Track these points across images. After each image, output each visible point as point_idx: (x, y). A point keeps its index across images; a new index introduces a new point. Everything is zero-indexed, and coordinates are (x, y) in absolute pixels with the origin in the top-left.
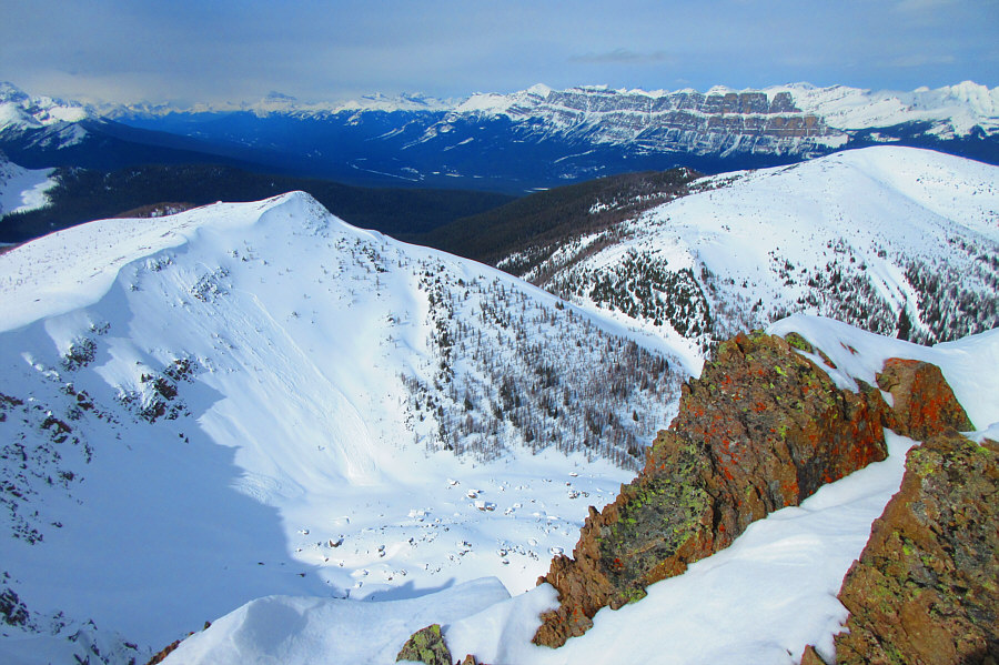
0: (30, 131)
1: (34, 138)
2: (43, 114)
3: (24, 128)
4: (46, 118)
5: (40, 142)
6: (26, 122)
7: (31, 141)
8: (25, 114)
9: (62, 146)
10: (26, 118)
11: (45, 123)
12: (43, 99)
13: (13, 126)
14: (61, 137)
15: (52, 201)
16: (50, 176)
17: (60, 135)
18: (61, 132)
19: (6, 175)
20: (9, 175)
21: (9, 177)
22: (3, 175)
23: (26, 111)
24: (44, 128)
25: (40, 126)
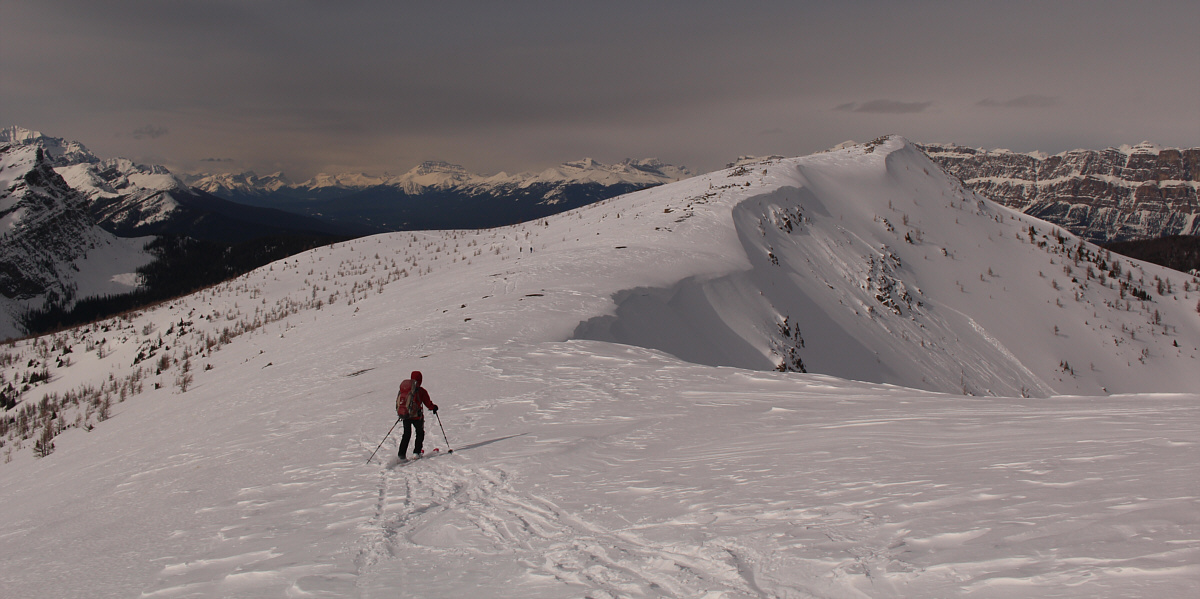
0: (102, 201)
1: (106, 211)
2: (121, 180)
3: (94, 198)
4: (124, 186)
5: (113, 217)
6: (98, 189)
7: (102, 214)
8: (99, 179)
9: (141, 223)
10: (99, 185)
11: (122, 192)
12: (121, 161)
13: (82, 193)
14: (142, 210)
15: (147, 284)
16: (147, 248)
17: (141, 207)
18: (144, 203)
19: (88, 243)
20: (92, 244)
21: (92, 246)
22: (84, 243)
23: (101, 175)
24: (121, 198)
25: (116, 196)
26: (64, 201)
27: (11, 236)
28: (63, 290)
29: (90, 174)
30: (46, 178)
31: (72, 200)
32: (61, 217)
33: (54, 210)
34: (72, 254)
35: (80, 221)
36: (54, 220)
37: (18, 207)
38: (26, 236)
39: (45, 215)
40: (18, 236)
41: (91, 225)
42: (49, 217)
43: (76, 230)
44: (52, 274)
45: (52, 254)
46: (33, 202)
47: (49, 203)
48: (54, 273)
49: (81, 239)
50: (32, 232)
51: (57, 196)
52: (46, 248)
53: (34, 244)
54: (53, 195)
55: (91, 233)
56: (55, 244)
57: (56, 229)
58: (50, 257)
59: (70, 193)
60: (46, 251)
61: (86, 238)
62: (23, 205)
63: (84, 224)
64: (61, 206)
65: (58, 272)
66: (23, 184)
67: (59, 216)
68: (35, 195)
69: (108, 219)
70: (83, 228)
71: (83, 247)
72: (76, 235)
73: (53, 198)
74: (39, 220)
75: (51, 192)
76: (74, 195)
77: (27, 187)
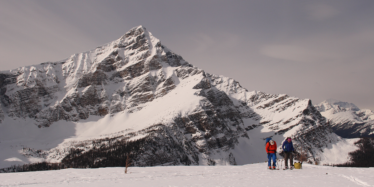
0: (356, 125)
1: (358, 128)
2: (365, 117)
3: (354, 123)
4: (366, 119)
5: (360, 130)
6: (355, 120)
7: (356, 130)
8: (356, 116)
9: (371, 133)
10: (356, 118)
11: (365, 121)
12: (367, 110)
13: (349, 122)
14: (372, 128)
15: (353, 160)
16: (355, 144)
17: (371, 127)
18: (372, 126)
19: (329, 140)
20: (330, 141)
21: (330, 142)
22: (327, 140)
23: (357, 115)
24: (364, 124)
25: (362, 122)
26: (319, 122)
27: (295, 136)
28: (315, 160)
29: (352, 115)
30: (312, 112)
31: (323, 122)
32: (317, 128)
33: (314, 125)
34: (321, 145)
35: (326, 130)
36: (314, 130)
37: (299, 124)
38: (301, 136)
39: (310, 128)
40: (297, 136)
41: (331, 133)
42: (312, 128)
43: (323, 134)
44: (311, 153)
45: (312, 144)
46: (305, 122)
47: (312, 123)
48: (312, 153)
49: (325, 138)
50: (304, 134)
51: (316, 120)
52: (309, 141)
53: (304, 140)
54: (314, 119)
55: (330, 136)
56: (313, 140)
57: (314, 133)
58: (311, 145)
59: (322, 119)
60: (309, 143)
61: (328, 138)
62: (301, 123)
63: (327, 132)
64: (317, 123)
65: (313, 152)
66: (301, 114)
67: (316, 128)
68: (306, 119)
69: (358, 131)
70: (327, 134)
71: (326, 142)
72: (323, 136)
73: (314, 120)
74: (307, 129)
75: (314, 118)
76: (324, 119)
77: (303, 116)
